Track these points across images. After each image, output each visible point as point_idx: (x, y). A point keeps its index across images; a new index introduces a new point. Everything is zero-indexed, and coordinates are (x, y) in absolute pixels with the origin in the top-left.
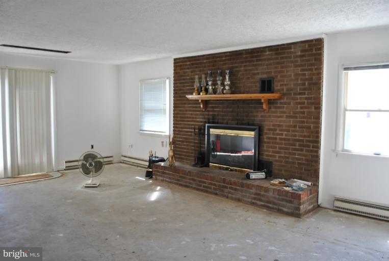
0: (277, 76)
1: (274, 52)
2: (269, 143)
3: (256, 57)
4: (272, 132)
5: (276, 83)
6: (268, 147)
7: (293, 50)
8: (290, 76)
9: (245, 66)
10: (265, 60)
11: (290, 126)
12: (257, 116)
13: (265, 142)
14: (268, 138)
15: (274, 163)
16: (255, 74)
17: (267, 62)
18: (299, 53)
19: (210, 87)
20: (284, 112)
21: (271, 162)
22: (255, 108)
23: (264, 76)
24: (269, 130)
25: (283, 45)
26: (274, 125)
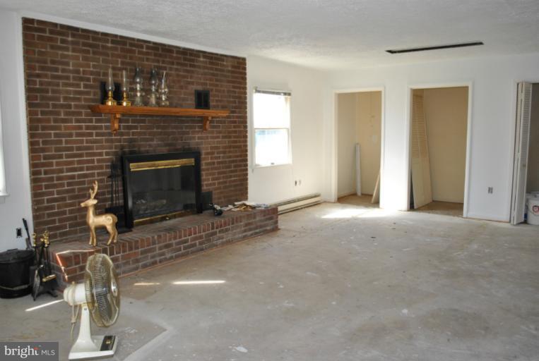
0: (212, 90)
1: (208, 60)
2: (208, 169)
3: (190, 60)
4: (210, 156)
5: (211, 98)
6: (207, 175)
7: (225, 63)
8: (224, 91)
9: (177, 70)
10: (199, 67)
11: (225, 147)
12: (194, 138)
13: (204, 170)
14: (207, 164)
15: (214, 192)
16: (189, 83)
17: (202, 71)
18: (230, 68)
19: (139, 94)
20: (220, 132)
21: (211, 192)
22: (191, 127)
23: (200, 88)
24: (207, 154)
25: (217, 54)
26: (212, 148)
